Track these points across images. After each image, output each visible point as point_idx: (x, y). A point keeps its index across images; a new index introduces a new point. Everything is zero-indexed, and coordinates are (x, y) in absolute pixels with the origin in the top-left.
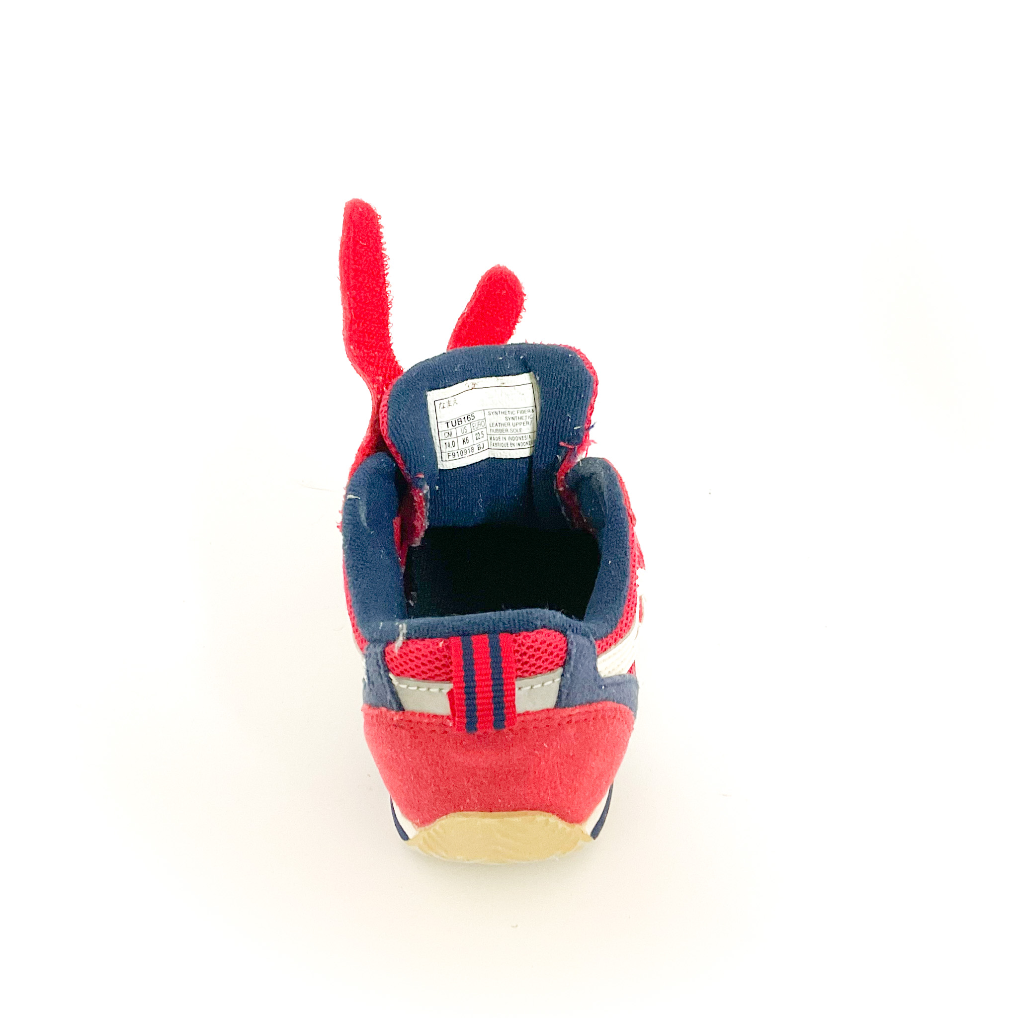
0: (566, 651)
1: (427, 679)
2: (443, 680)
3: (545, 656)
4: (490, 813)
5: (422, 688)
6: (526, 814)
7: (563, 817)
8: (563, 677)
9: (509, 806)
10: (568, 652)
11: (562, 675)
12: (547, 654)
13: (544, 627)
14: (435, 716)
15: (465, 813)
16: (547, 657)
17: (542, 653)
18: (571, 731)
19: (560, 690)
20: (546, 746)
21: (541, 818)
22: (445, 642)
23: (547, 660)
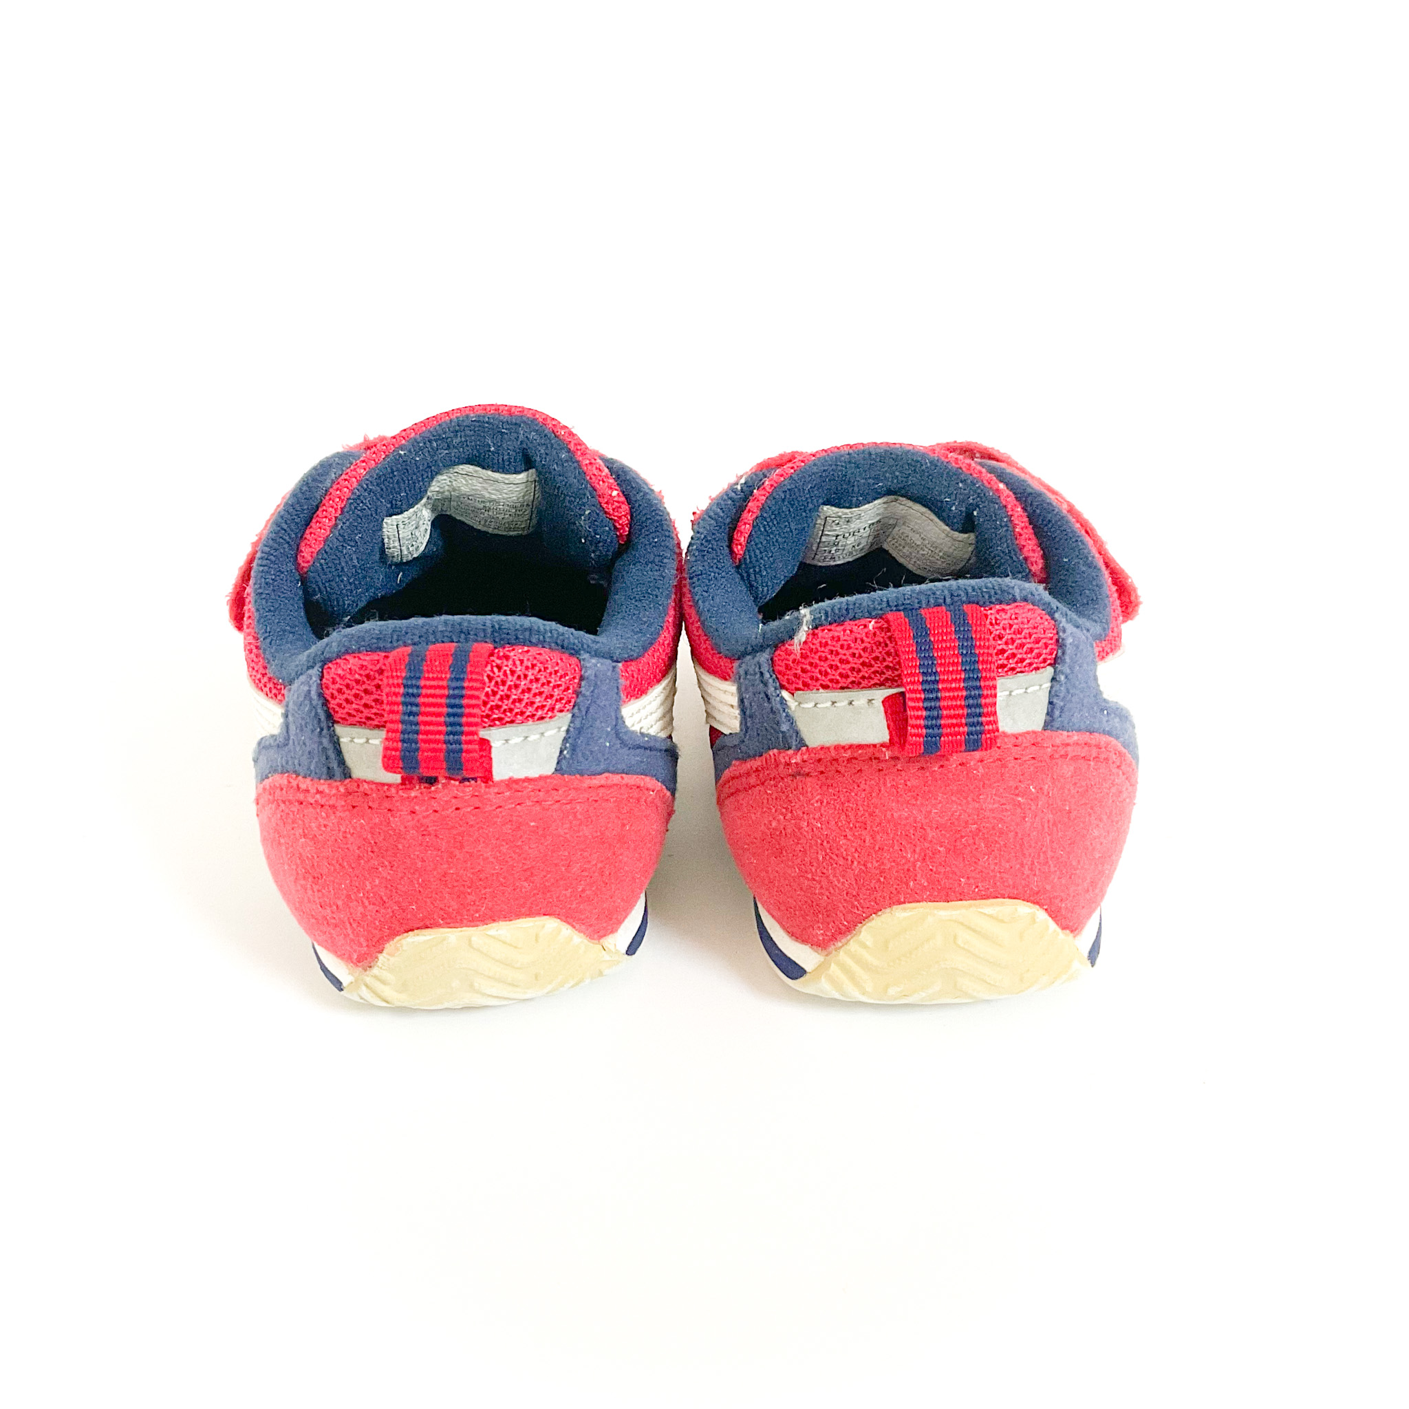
0: (1057, 641)
1: (847, 688)
2: (875, 685)
3: (1011, 649)
4: (946, 904)
5: (840, 701)
6: (1003, 904)
7: (1054, 914)
8: (1055, 683)
9: (977, 890)
10: (1059, 643)
11: (1053, 679)
12: (1014, 647)
13: (1025, 600)
14: (860, 747)
15: (907, 905)
16: (1015, 651)
17: (1006, 643)
18: (1067, 769)
19: (1051, 703)
20: (1033, 790)
21: (1024, 909)
22: (876, 622)
23: (1014, 655)
